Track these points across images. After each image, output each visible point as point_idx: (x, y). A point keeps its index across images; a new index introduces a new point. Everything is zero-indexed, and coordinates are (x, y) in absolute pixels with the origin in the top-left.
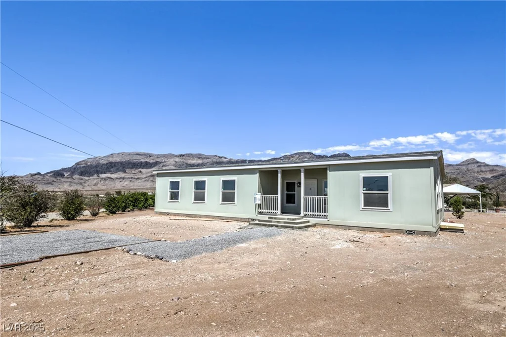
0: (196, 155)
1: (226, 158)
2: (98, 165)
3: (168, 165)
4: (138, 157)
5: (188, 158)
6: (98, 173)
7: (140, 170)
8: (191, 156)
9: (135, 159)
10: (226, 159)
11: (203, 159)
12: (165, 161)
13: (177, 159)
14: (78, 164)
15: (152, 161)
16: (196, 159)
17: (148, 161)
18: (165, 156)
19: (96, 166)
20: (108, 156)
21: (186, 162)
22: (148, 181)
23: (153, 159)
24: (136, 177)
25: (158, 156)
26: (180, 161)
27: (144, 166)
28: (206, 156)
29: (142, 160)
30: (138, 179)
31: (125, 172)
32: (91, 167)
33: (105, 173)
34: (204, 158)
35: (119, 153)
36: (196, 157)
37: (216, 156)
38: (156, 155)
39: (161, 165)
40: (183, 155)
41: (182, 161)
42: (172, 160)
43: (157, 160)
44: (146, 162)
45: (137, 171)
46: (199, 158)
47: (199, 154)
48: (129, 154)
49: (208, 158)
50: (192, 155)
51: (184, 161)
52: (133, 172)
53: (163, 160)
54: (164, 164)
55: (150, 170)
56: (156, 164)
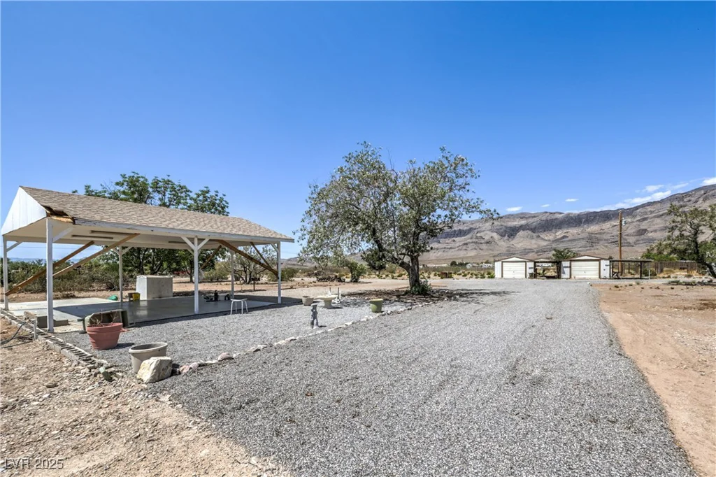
0: (517, 215)
1: (561, 213)
3: (483, 231)
5: (508, 220)
7: (454, 239)
8: (512, 217)
10: (562, 215)
11: (527, 218)
12: (480, 227)
15: (465, 228)
16: (517, 220)
17: (461, 228)
21: (505, 224)
22: (461, 250)
23: (467, 226)
24: (449, 247)
27: (457, 235)
29: (456, 229)
30: (451, 248)
31: (439, 242)
34: (529, 217)
37: (546, 212)
39: (476, 231)
41: (499, 224)
43: (471, 226)
44: (460, 230)
45: (451, 240)
46: (522, 218)
47: (522, 214)
49: (535, 217)
50: (512, 215)
51: (503, 224)
52: (447, 242)
53: (477, 225)
54: (479, 230)
55: (463, 238)
56: (470, 230)
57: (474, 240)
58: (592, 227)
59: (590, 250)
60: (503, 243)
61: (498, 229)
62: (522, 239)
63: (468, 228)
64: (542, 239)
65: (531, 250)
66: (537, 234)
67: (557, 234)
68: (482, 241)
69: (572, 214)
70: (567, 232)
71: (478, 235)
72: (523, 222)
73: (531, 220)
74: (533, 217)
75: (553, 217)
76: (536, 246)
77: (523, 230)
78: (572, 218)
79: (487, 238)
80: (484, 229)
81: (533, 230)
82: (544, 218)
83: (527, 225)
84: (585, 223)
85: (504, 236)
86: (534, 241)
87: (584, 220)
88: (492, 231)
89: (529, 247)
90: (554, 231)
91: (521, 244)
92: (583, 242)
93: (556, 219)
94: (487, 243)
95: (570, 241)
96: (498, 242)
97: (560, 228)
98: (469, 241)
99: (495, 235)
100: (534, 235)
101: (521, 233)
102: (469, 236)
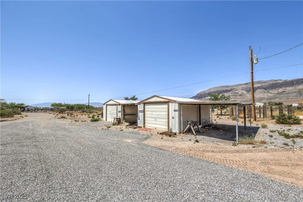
2: (205, 94)
3: (238, 90)
4: (222, 88)
6: (205, 97)
9: (221, 89)
10: (282, 81)
13: (243, 86)
14: (198, 94)
15: (229, 89)
16: (256, 84)
17: (227, 89)
18: (236, 85)
19: (204, 95)
20: (209, 90)
23: (230, 88)
25: (232, 86)
26: (246, 87)
27: (225, 92)
28: (264, 81)
29: (224, 89)
32: (202, 95)
33: (208, 97)
34: (263, 83)
35: (213, 88)
36: (256, 83)
37: (272, 80)
38: (231, 86)
39: (234, 90)
40: (248, 83)
41: (247, 86)
42: (240, 87)
44: (226, 90)
47: (258, 81)
48: (218, 87)
49: (266, 82)
51: (248, 86)
54: (236, 89)
56: (231, 90)
57: (233, 94)
58: (300, 86)
59: (300, 98)
60: (248, 95)
61: (246, 89)
62: (259, 93)
63: (230, 89)
64: (271, 93)
65: (264, 98)
66: (267, 91)
67: (279, 90)
68: (238, 95)
69: (288, 80)
70: (285, 89)
71: (235, 92)
72: (259, 85)
73: (264, 84)
74: (265, 83)
75: (276, 82)
76: (267, 96)
77: (260, 89)
78: (288, 82)
79: (240, 93)
80: (238, 89)
81: (265, 89)
82: (271, 83)
83: (261, 86)
84: (296, 84)
85: (249, 92)
86: (266, 94)
87: (295, 83)
88: (242, 90)
89: (263, 97)
90: (277, 89)
91: (258, 96)
92: (295, 94)
93: (279, 83)
94: (240, 95)
95: (286, 93)
96: (246, 95)
97: (281, 87)
98: (231, 94)
99: (244, 92)
100: (266, 91)
101: (258, 90)
102: (231, 92)
